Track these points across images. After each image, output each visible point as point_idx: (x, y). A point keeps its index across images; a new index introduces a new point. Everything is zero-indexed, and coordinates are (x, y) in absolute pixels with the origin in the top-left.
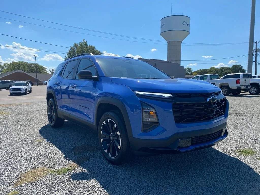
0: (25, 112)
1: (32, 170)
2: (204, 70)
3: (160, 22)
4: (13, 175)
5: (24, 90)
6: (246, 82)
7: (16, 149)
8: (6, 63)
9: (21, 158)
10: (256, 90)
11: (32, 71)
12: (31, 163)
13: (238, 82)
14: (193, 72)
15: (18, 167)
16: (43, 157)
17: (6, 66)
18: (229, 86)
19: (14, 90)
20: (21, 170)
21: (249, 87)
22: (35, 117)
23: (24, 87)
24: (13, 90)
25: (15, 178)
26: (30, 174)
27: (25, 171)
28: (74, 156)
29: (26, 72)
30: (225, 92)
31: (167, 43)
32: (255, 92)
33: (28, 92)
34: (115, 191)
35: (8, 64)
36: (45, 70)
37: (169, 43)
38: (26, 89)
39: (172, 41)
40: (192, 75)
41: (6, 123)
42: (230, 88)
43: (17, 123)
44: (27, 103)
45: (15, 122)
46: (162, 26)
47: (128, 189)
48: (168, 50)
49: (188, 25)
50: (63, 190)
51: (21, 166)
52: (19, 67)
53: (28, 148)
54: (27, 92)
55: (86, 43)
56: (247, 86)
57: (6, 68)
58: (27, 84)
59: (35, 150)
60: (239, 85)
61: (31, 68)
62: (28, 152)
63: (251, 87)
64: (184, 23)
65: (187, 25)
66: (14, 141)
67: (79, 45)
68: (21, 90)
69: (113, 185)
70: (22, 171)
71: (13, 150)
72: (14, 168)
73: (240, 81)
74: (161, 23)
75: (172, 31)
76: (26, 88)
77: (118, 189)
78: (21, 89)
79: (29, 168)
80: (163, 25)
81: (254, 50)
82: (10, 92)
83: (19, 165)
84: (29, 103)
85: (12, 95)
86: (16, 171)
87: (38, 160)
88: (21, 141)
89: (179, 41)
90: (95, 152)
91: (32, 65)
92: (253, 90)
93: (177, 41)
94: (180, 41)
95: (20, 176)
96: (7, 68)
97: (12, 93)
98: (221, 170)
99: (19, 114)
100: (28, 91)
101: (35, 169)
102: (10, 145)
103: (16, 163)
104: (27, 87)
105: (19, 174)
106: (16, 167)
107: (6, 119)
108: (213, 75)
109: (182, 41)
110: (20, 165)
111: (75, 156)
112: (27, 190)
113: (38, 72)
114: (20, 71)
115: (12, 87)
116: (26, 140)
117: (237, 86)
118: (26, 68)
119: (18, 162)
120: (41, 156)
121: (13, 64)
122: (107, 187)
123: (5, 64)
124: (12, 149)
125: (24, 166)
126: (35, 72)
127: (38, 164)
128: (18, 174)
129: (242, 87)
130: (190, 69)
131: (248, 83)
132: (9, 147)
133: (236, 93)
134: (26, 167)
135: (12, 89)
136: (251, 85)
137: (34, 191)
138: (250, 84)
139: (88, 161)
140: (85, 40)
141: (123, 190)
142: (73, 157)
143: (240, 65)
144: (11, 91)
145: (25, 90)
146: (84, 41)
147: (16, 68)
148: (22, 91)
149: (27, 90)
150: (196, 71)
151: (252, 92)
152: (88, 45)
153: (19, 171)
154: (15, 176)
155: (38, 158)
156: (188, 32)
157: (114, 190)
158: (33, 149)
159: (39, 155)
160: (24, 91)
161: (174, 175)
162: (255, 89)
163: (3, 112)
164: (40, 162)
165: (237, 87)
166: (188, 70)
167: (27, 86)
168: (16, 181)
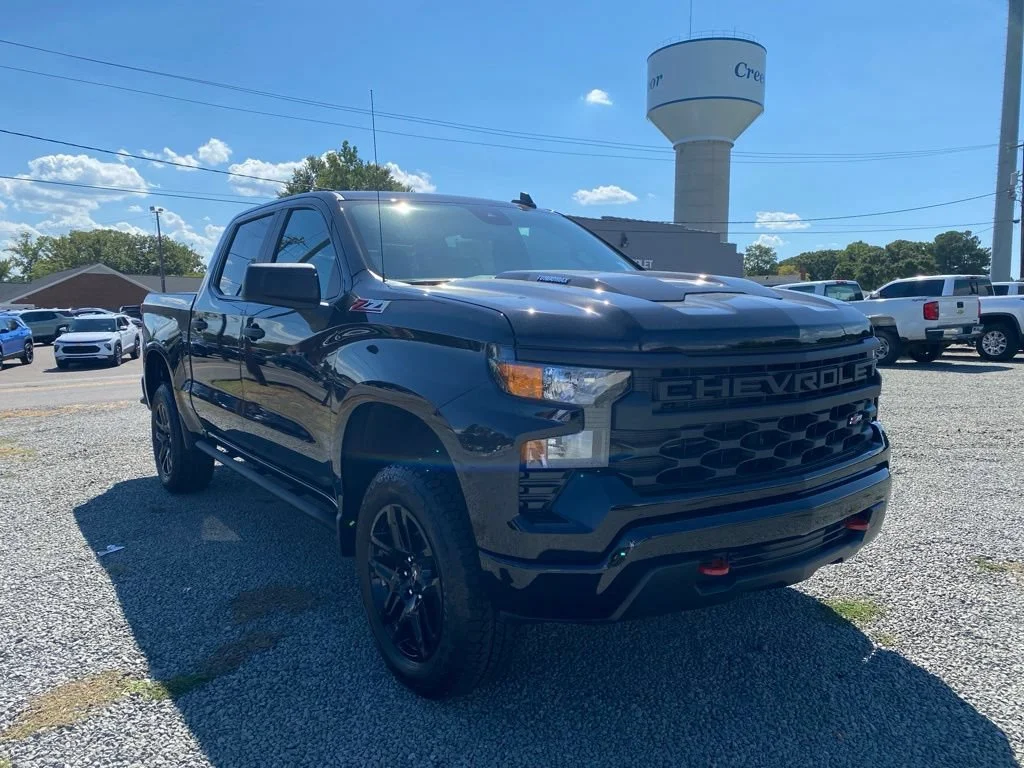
0: (95, 445)
1: (73, 682)
2: (824, 253)
3: (646, 65)
4: (4, 701)
5: (110, 349)
6: (962, 312)
7: (33, 600)
8: (46, 239)
9: (42, 637)
10: (1003, 341)
11: (147, 265)
12: (73, 655)
13: (931, 312)
14: (781, 264)
15: (26, 670)
16: (121, 632)
17: (47, 249)
18: (895, 327)
19: (70, 348)
20: (32, 684)
21: (974, 332)
22: (127, 467)
23: (112, 337)
24: (66, 350)
25: (7, 712)
26: (62, 700)
27: (48, 686)
28: (228, 628)
29: (123, 272)
30: (881, 352)
31: (674, 148)
32: (1002, 348)
33: (128, 356)
34: (332, 762)
35: (55, 241)
36: (199, 264)
37: (681, 149)
38: (118, 344)
39: (694, 142)
40: (776, 274)
41: (16, 495)
42: (901, 335)
43: (56, 496)
44: (116, 401)
45: (51, 492)
46: (654, 82)
47: (379, 752)
48: (678, 178)
49: (758, 76)
50: (160, 756)
51: (36, 666)
52: (98, 253)
53: (76, 599)
54: (122, 354)
55: (353, 155)
56: (967, 328)
57: (48, 256)
58: (120, 324)
59: (98, 605)
60: (933, 324)
61: (143, 255)
62: (72, 612)
63: (985, 331)
64: (742, 67)
65: (752, 75)
66: (31, 571)
67: (327, 165)
68: (97, 349)
69: (332, 740)
70: (35, 688)
71: (22, 606)
72: (11, 676)
73: (938, 308)
74: (651, 70)
75: (691, 101)
76: (119, 340)
77: (345, 752)
78: (97, 345)
79: (62, 674)
80: (655, 77)
81: (1017, 175)
82: (56, 358)
83: (30, 663)
84: (122, 402)
85: (64, 366)
86: (17, 685)
87: (101, 646)
88: (54, 571)
89: (722, 142)
90: (306, 611)
91: (145, 241)
92: (994, 342)
93: (714, 142)
94: (728, 143)
95: (26, 706)
96: (50, 255)
97: (63, 359)
98: (727, 682)
99: (72, 456)
100: (127, 351)
101: (82, 681)
102: (13, 587)
103: (23, 655)
104: (121, 336)
105: (25, 698)
106: (18, 673)
107: (19, 476)
108: (838, 284)
109: (735, 143)
110: (35, 663)
111: (234, 627)
112: (39, 757)
113: (169, 272)
114: (99, 267)
115: (63, 337)
116: (74, 565)
117: (926, 330)
118: (123, 257)
119: (30, 653)
120: (114, 629)
121: (72, 241)
122: (310, 744)
123: (41, 242)
124: (18, 603)
125: (46, 667)
126: (156, 271)
127: (99, 659)
128: (21, 698)
129: (946, 331)
130: (767, 251)
131: (970, 316)
132: (10, 594)
133: (927, 353)
134: (53, 673)
135: (62, 346)
136: (981, 322)
137: (61, 759)
138: (978, 320)
139: (274, 648)
140: (351, 145)
141: (361, 755)
142: (227, 632)
143: (968, 233)
144: (61, 353)
145: (113, 349)
146: (345, 149)
147: (83, 255)
148: (104, 353)
149: (124, 348)
150: (792, 258)
151: (990, 350)
152: (365, 164)
153: (26, 686)
154: (11, 704)
155: (101, 636)
156: (758, 106)
157: (332, 758)
158: (92, 601)
159: (108, 628)
160: (112, 353)
161: (556, 702)
162: (1000, 336)
163: (16, 444)
164: (105, 651)
165: (927, 333)
166: (760, 256)
167: (122, 332)
168: (11, 723)
